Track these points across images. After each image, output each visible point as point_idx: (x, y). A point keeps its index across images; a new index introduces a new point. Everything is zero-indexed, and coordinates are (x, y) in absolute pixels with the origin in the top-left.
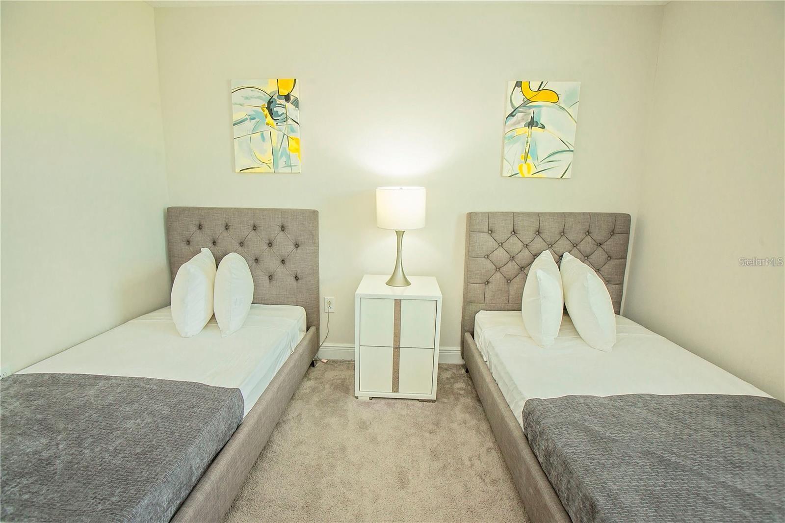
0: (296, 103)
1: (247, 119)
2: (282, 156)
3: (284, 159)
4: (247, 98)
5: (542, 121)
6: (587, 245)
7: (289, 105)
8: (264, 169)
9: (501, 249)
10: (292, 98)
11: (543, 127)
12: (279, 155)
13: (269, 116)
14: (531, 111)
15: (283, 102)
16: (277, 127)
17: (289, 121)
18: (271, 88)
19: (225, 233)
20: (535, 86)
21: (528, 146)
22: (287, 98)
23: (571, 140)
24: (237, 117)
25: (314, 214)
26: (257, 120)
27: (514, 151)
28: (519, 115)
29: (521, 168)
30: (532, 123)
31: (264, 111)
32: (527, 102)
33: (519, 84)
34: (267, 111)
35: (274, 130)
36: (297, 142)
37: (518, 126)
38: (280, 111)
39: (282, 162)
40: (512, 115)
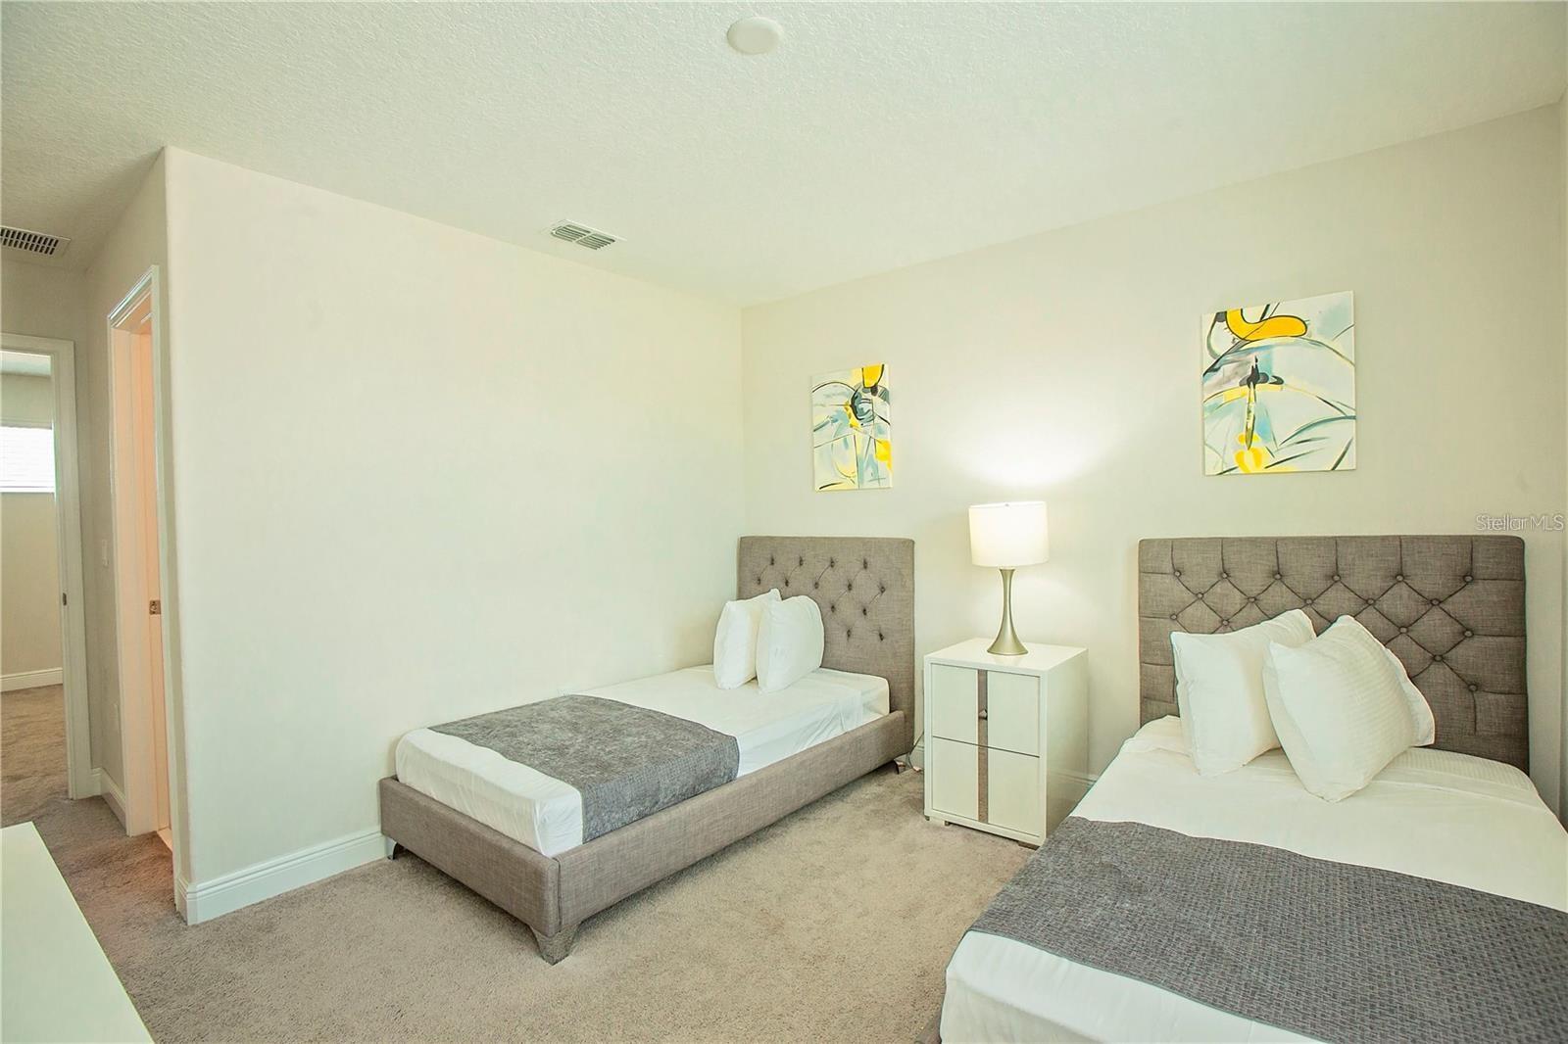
0: (885, 396)
1: (827, 423)
2: (867, 466)
3: (870, 470)
4: (828, 396)
5: (1276, 371)
6: (1399, 601)
7: (876, 399)
8: (847, 485)
9: (1200, 605)
10: (880, 389)
11: (1279, 381)
12: (865, 465)
13: (853, 415)
14: (1252, 357)
15: (869, 395)
16: (862, 429)
17: (877, 419)
18: (855, 380)
19: (798, 571)
20: (1253, 314)
21: (1252, 418)
22: (874, 390)
23: (1347, 398)
24: (817, 422)
25: (908, 545)
26: (839, 422)
27: (1226, 430)
28: (1227, 369)
29: (1240, 457)
30: (1255, 378)
31: (847, 409)
32: (1240, 344)
33: (1221, 317)
34: (850, 410)
35: (859, 433)
36: (887, 446)
37: (1226, 387)
38: (865, 407)
39: (867, 476)
40: (1213, 369)
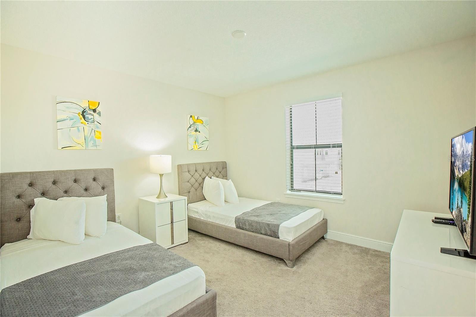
0: (99, 114)
1: (68, 119)
2: (91, 140)
3: (92, 142)
4: (68, 108)
5: (199, 130)
6: (217, 173)
7: (95, 114)
8: (78, 147)
9: (192, 178)
10: (97, 111)
11: (200, 132)
12: (89, 141)
13: (83, 119)
14: (196, 126)
15: (92, 112)
16: (88, 125)
17: (96, 123)
18: (85, 105)
20: (196, 118)
21: (196, 139)
22: (94, 111)
23: (208, 137)
24: (59, 118)
25: (111, 171)
26: (75, 120)
27: (191, 140)
28: (192, 127)
29: (194, 146)
30: (196, 131)
31: (79, 116)
32: (195, 123)
33: (191, 116)
34: (81, 116)
35: (88, 127)
36: (100, 133)
37: (192, 131)
38: (90, 117)
39: (91, 144)
40: (190, 127)
